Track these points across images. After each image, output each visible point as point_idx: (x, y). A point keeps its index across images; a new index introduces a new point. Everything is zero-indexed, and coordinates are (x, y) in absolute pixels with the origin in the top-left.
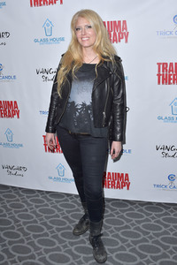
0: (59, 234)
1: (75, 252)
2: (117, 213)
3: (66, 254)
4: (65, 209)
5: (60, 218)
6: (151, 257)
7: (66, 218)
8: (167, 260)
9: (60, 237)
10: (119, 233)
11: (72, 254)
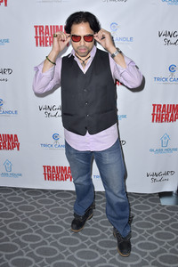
0: (7, 225)
1: (23, 241)
2: (62, 203)
3: (14, 244)
4: (13, 202)
5: (8, 211)
6: (92, 238)
7: (14, 210)
8: (105, 239)
9: (8, 228)
10: (64, 221)
11: (20, 243)
